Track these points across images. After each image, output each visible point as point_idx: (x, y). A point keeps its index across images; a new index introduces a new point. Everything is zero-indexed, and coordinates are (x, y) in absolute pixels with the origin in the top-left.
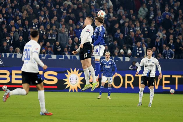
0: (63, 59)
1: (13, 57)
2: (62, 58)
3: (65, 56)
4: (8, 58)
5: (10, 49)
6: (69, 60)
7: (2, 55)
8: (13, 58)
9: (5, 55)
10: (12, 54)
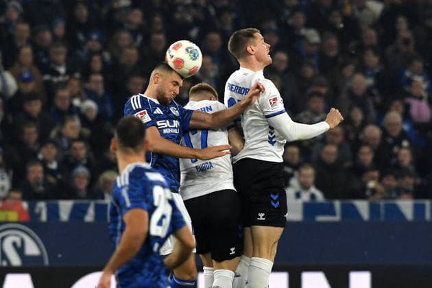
0: (337, 218)
1: (90, 217)
2: (333, 213)
3: (343, 207)
4: (64, 224)
5: (77, 180)
6: (365, 223)
7: (37, 211)
8: (89, 224)
9: (54, 212)
10: (87, 206)
